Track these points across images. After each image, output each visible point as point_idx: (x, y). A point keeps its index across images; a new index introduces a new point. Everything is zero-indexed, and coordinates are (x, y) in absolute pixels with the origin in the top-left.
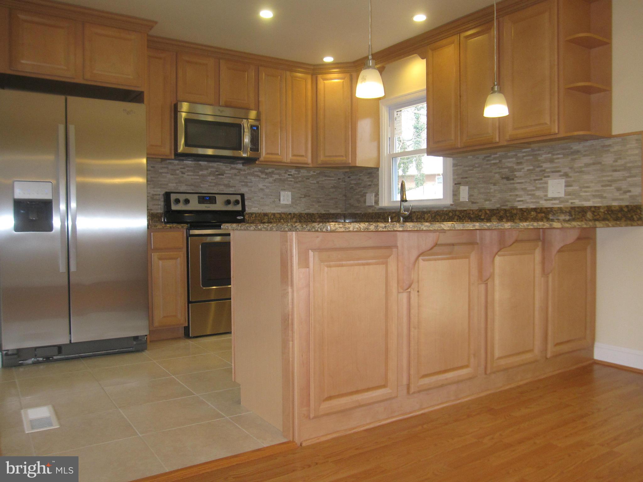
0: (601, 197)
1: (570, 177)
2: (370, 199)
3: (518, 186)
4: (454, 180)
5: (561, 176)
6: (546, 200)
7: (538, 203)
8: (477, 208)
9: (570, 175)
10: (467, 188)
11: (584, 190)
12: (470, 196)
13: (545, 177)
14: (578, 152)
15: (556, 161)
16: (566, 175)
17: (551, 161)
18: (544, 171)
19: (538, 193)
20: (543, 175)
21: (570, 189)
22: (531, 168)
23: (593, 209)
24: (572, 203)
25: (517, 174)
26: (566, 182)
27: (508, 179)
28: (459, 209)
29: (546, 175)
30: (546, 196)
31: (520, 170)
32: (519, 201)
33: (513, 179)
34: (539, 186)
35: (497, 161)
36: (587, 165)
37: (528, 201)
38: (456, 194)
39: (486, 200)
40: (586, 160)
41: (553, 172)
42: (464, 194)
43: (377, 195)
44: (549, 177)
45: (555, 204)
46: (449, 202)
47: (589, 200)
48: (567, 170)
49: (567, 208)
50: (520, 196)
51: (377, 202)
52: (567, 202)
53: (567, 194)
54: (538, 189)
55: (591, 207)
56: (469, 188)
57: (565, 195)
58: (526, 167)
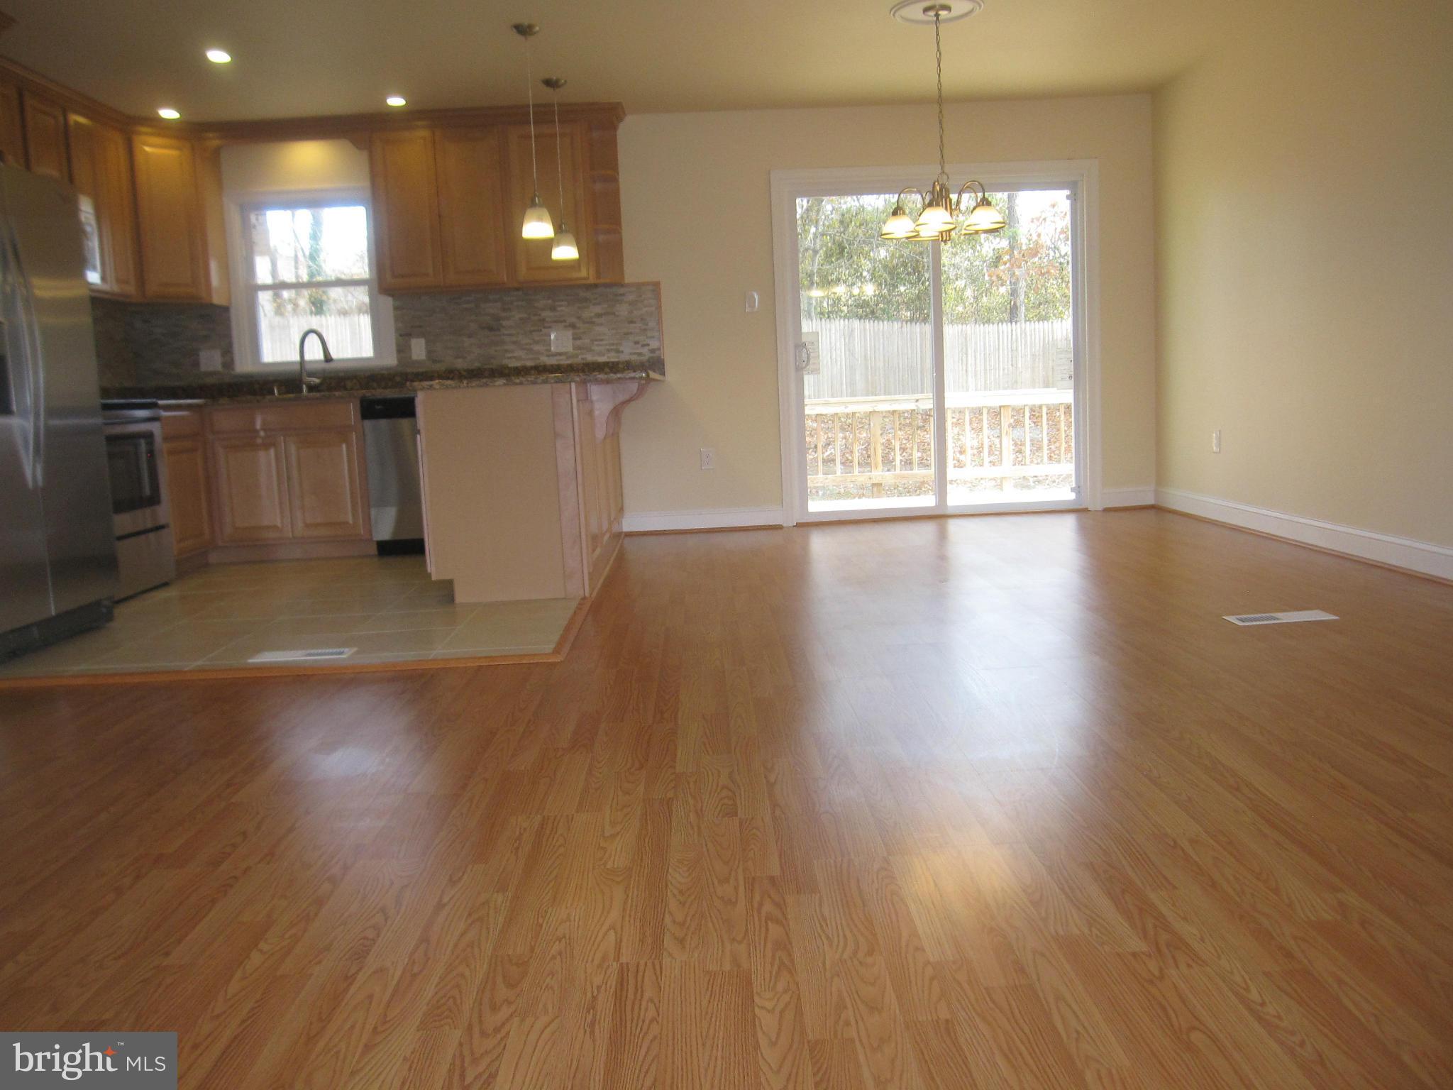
0: (618, 351)
1: (579, 328)
2: (210, 361)
3: (507, 339)
4: (397, 330)
5: (566, 327)
6: (548, 356)
7: (539, 359)
8: (443, 369)
9: (578, 325)
10: (422, 341)
11: (596, 343)
12: (429, 352)
13: (544, 328)
14: (586, 300)
15: (559, 309)
16: (573, 326)
17: (553, 309)
18: (544, 320)
19: (536, 348)
20: (543, 325)
21: (578, 342)
22: (525, 316)
23: (610, 365)
24: (582, 359)
25: (504, 323)
26: (573, 334)
27: (491, 329)
28: (409, 370)
29: (546, 325)
30: (550, 350)
31: (507, 318)
32: (509, 358)
33: (499, 330)
34: (537, 338)
35: (472, 305)
36: (599, 315)
37: (523, 357)
38: (402, 349)
39: (457, 357)
40: (598, 309)
41: (555, 322)
42: (418, 349)
43: (228, 352)
44: (550, 327)
45: (561, 360)
46: (391, 360)
47: (604, 355)
48: (573, 320)
49: (580, 364)
50: (512, 351)
51: (229, 364)
52: (577, 357)
53: (575, 348)
54: (537, 342)
55: (608, 363)
56: (427, 342)
57: (573, 349)
58: (517, 315)
